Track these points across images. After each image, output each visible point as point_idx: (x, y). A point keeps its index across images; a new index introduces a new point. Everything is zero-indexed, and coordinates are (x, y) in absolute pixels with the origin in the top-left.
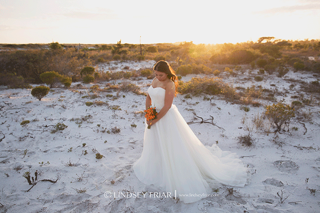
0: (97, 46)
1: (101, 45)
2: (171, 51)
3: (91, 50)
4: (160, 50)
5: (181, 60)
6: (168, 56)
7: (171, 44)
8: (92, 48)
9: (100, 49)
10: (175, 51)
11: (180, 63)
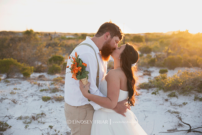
0: (76, 35)
1: (81, 34)
2: (160, 40)
3: (69, 39)
4: (147, 40)
5: (170, 51)
6: (156, 47)
7: (161, 34)
8: (71, 37)
9: (80, 38)
10: (165, 41)
11: (169, 54)
